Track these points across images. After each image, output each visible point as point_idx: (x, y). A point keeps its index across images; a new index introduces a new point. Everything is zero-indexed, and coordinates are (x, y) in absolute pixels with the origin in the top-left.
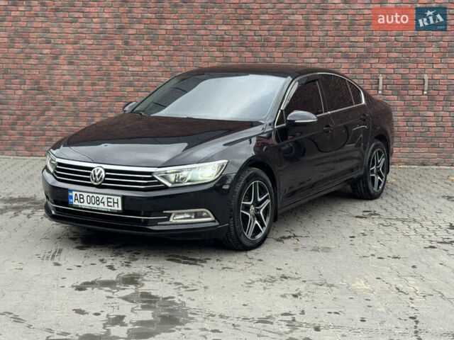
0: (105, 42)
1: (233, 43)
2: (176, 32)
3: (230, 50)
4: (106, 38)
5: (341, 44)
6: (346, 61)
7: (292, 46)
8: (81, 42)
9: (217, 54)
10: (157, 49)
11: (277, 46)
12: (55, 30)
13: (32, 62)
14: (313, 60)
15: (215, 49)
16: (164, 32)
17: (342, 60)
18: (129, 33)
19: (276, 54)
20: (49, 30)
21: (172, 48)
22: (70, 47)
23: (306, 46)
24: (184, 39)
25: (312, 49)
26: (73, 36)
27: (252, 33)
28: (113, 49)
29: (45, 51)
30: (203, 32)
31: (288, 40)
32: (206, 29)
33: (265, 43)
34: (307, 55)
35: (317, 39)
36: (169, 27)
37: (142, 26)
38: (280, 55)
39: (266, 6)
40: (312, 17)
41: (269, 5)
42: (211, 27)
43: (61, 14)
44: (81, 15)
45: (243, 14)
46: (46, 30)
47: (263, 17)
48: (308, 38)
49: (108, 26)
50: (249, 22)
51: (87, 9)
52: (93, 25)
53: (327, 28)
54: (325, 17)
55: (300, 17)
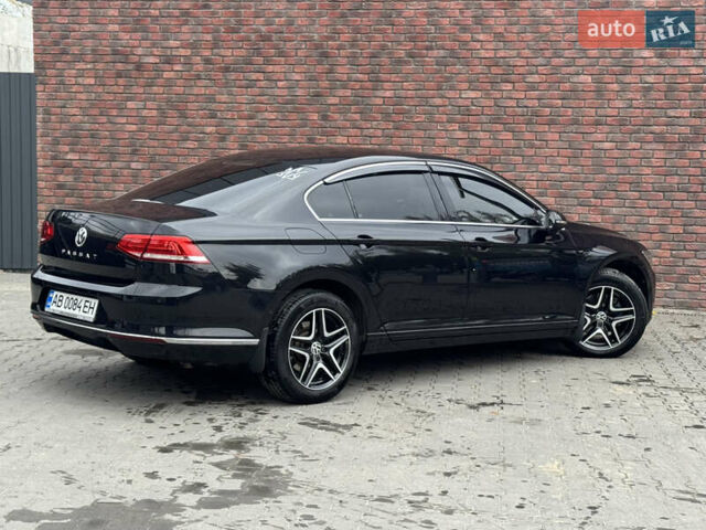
0: (294, 116)
1: (484, 119)
2: (398, 101)
3: (479, 129)
4: (296, 111)
5: (652, 121)
6: (661, 146)
7: (576, 122)
8: (259, 115)
9: (459, 134)
10: (369, 126)
11: (551, 123)
12: (224, 98)
13: (190, 144)
14: (607, 145)
15: (456, 126)
16: (380, 101)
17: (654, 146)
18: (329, 102)
19: (550, 136)
20: (214, 99)
21: (391, 125)
22: (243, 123)
23: (598, 123)
24: (409, 112)
25: (606, 128)
26: (248, 106)
27: (513, 103)
28: (305, 126)
29: (209, 129)
30: (438, 101)
31: (570, 114)
32: (442, 97)
33: (532, 118)
34: (600, 137)
35: (615, 112)
36: (388, 94)
37: (349, 92)
38: (557, 136)
39: (535, 61)
40: (607, 78)
41: (540, 60)
42: (451, 94)
43: (233, 76)
44: (261, 76)
45: (500, 74)
46: (211, 99)
47: (530, 79)
48: (600, 112)
49: (299, 92)
50: (510, 86)
51: (270, 68)
52: (277, 92)
53: (630, 95)
54: (628, 79)
55: (589, 79)
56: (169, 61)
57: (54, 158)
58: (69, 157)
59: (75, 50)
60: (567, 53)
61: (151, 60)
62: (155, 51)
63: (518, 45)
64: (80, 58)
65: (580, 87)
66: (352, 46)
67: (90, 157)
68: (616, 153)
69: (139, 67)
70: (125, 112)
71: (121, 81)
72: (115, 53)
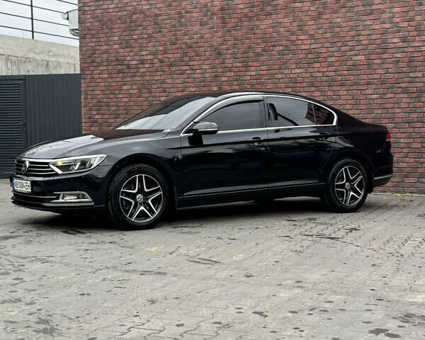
0: (204, 89)
1: (305, 84)
2: (258, 77)
3: (302, 90)
4: (206, 86)
5: (401, 80)
6: (406, 95)
7: (356, 84)
8: (187, 90)
11: (342, 85)
12: (170, 81)
14: (375, 96)
15: (290, 90)
16: (248, 78)
17: (402, 95)
18: (222, 80)
19: (341, 93)
23: (369, 84)
24: (264, 83)
25: (373, 86)
26: (182, 85)
27: (320, 75)
29: (162, 99)
30: (279, 76)
31: (353, 79)
32: (282, 73)
33: (331, 83)
34: (370, 92)
35: (378, 77)
36: (253, 73)
37: (232, 74)
38: (345, 93)
39: (332, 49)
40: (373, 56)
41: (335, 49)
42: (286, 71)
43: (174, 69)
44: (187, 68)
45: (313, 58)
46: (163, 82)
47: (330, 60)
48: (370, 76)
49: (207, 75)
50: (318, 65)
51: (192, 63)
52: (196, 76)
53: (387, 66)
54: (385, 56)
55: (363, 58)
56: (143, 62)
57: (90, 118)
58: (96, 117)
59: (98, 60)
60: (350, 43)
61: (134, 62)
62: (137, 58)
63: (322, 41)
64: (101, 64)
65: (358, 63)
66: (234, 48)
67: (106, 117)
68: (379, 101)
69: (129, 67)
70: (122, 92)
71: (120, 75)
72: (117, 60)
